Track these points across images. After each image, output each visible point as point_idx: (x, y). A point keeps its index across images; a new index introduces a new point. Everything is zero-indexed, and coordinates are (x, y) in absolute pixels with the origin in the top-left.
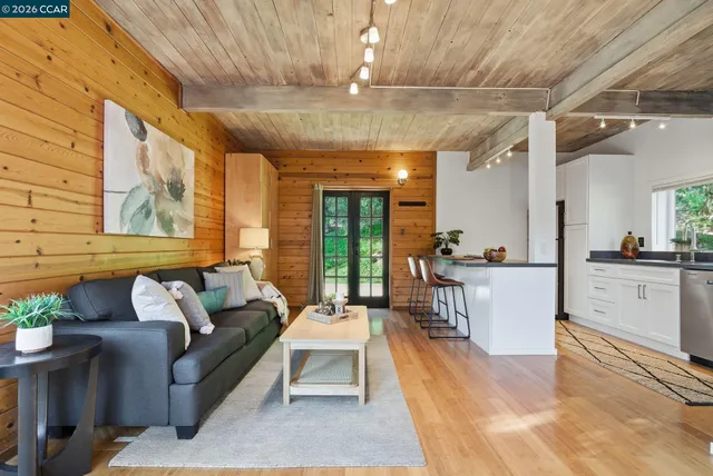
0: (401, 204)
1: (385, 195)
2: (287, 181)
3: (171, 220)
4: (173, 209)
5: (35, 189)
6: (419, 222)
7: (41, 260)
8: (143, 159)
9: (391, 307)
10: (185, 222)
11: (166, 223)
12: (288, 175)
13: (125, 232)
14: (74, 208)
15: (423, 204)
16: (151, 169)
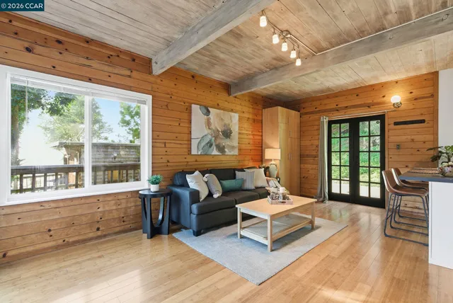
0: (396, 124)
1: (381, 118)
2: (306, 117)
3: (224, 147)
4: (225, 142)
5: (166, 141)
6: (418, 138)
7: (169, 164)
8: (208, 123)
9: (387, 208)
10: (233, 147)
11: (221, 149)
12: (306, 114)
13: (199, 153)
14: (179, 146)
15: (423, 121)
16: (213, 127)
